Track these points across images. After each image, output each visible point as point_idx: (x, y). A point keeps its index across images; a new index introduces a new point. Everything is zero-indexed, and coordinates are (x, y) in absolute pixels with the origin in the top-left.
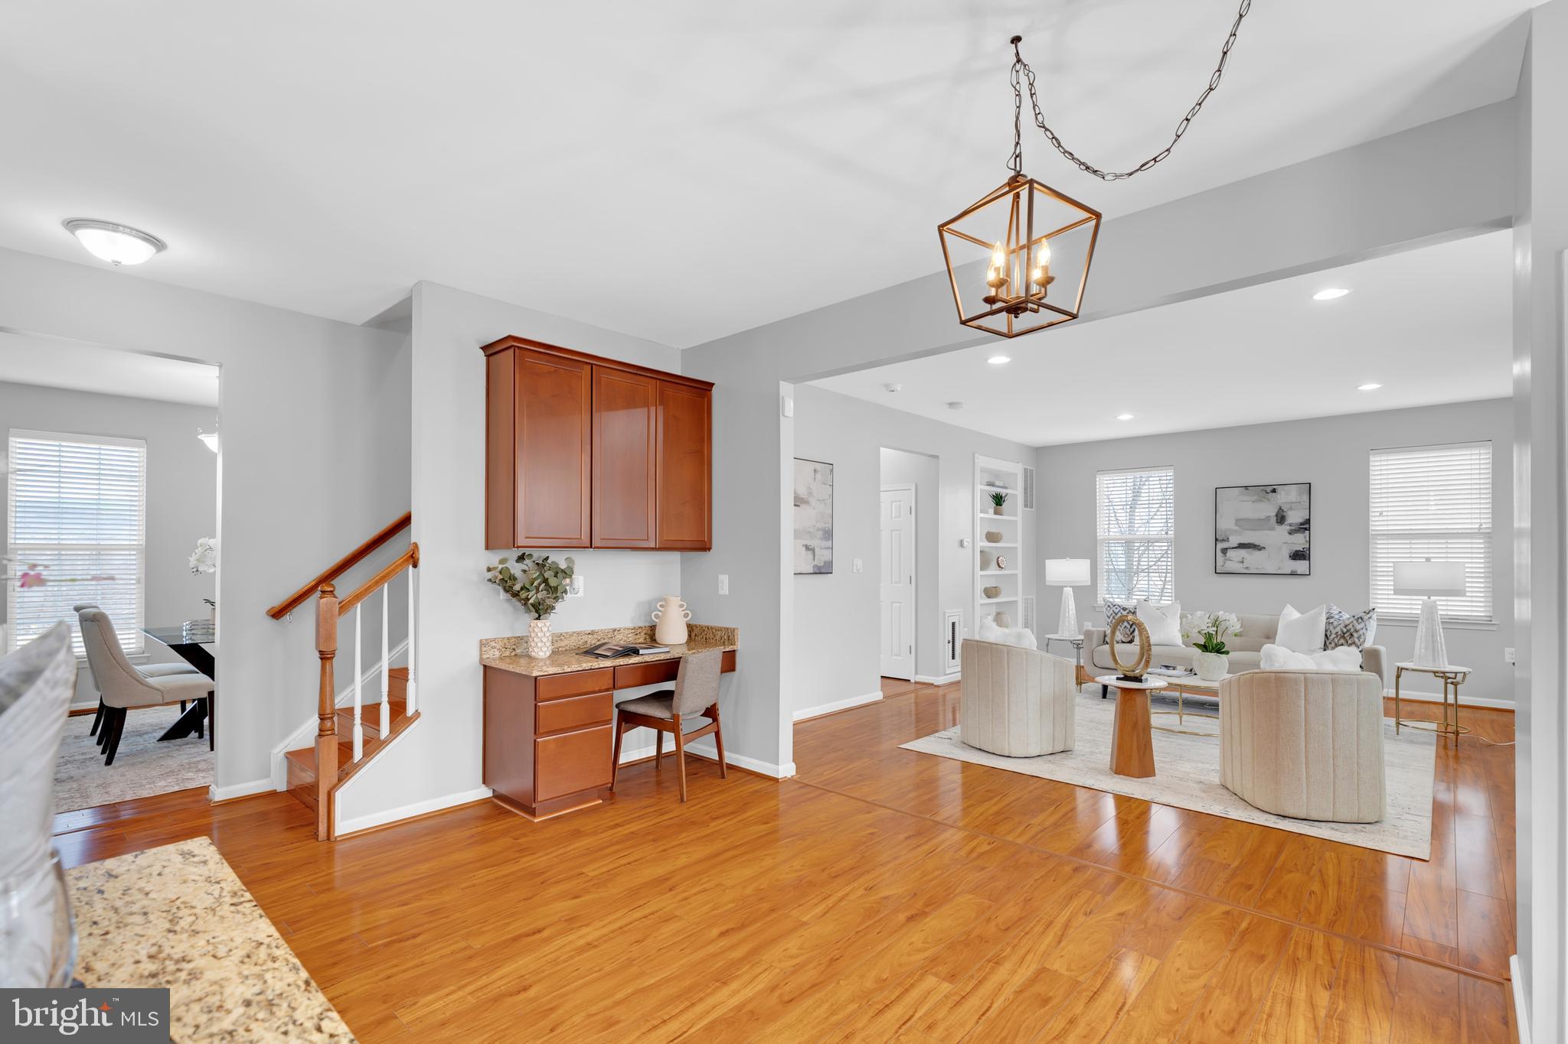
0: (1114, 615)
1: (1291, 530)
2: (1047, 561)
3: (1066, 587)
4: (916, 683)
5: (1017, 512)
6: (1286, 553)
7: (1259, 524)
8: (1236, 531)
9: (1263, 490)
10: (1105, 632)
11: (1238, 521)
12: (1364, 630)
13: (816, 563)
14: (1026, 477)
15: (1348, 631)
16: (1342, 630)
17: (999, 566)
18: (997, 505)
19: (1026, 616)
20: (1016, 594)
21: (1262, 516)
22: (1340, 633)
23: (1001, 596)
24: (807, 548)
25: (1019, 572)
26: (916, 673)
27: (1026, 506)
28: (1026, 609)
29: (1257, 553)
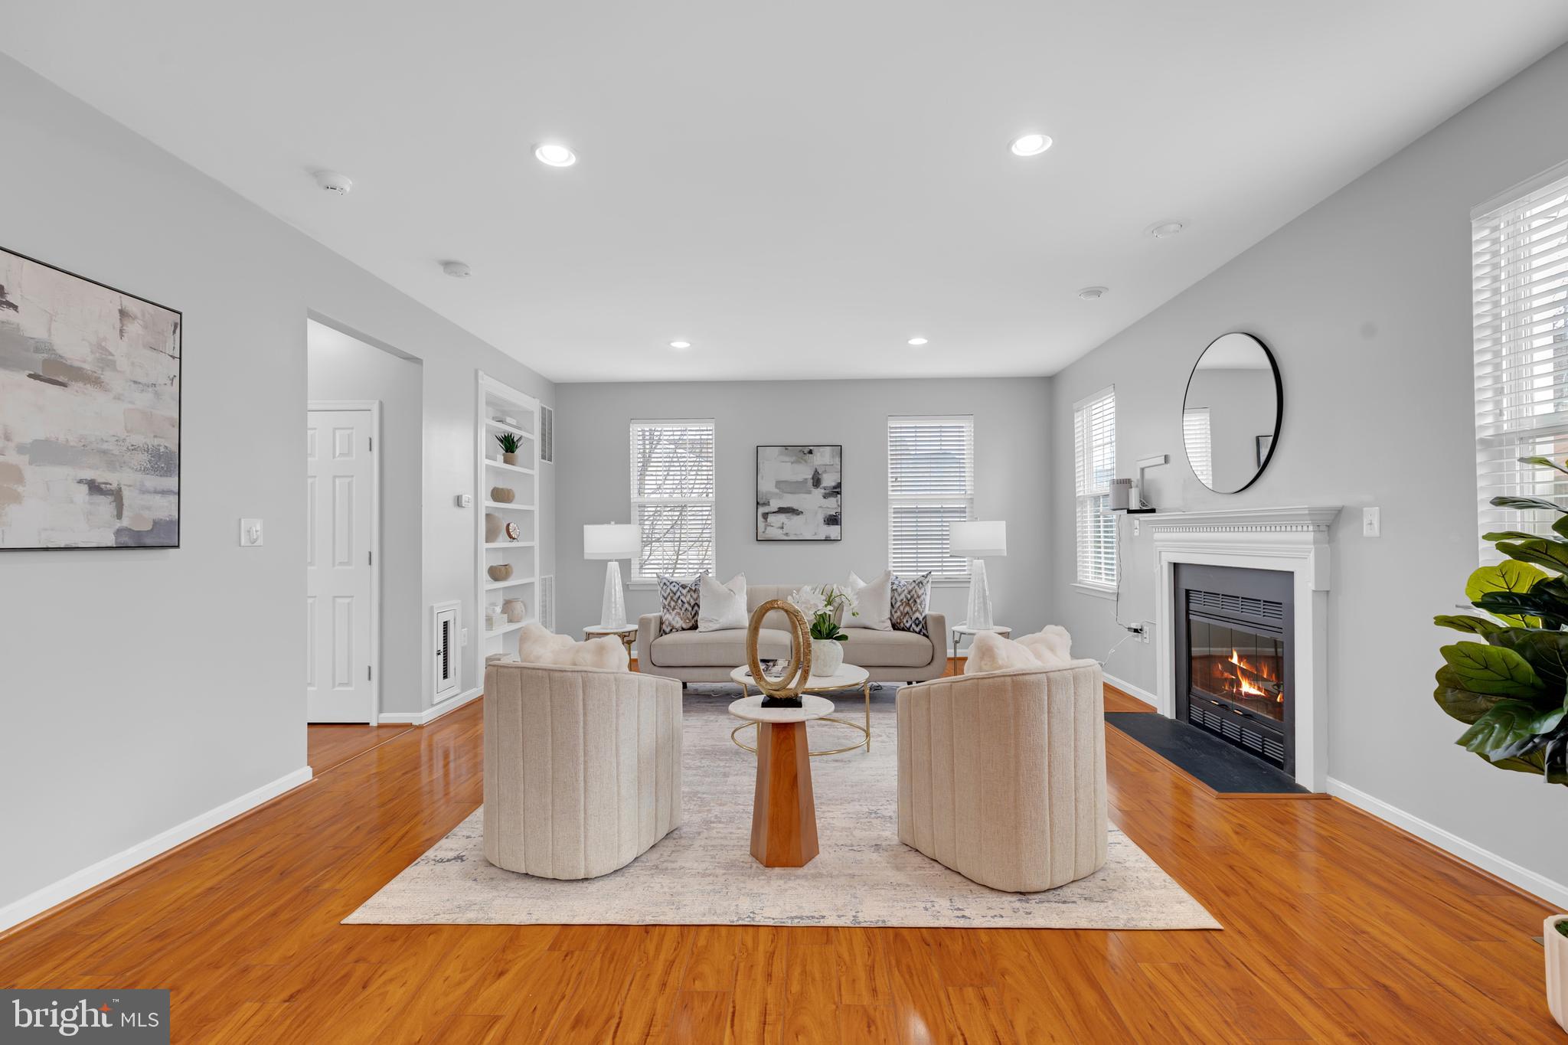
0: (671, 595)
1: (825, 493)
2: (585, 526)
3: (610, 561)
4: (380, 726)
5: (531, 462)
6: (821, 518)
7: (796, 487)
8: (777, 494)
9: (800, 451)
10: (661, 618)
11: (779, 484)
12: (924, 595)
13: (125, 522)
14: (543, 419)
15: (912, 597)
16: (906, 596)
17: (510, 536)
18: (507, 452)
19: (544, 601)
20: (533, 575)
21: (800, 478)
22: (904, 600)
23: (510, 579)
24: (94, 487)
25: (536, 543)
26: (381, 710)
27: (543, 457)
28: (544, 591)
29: (795, 518)
